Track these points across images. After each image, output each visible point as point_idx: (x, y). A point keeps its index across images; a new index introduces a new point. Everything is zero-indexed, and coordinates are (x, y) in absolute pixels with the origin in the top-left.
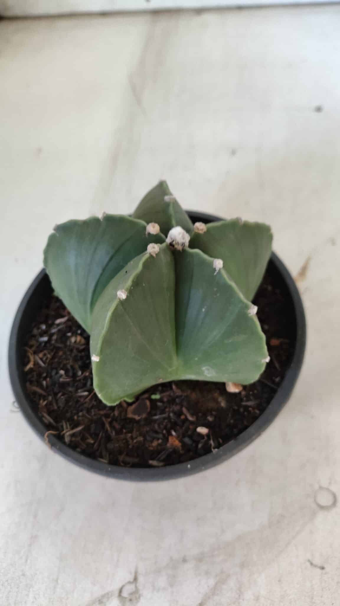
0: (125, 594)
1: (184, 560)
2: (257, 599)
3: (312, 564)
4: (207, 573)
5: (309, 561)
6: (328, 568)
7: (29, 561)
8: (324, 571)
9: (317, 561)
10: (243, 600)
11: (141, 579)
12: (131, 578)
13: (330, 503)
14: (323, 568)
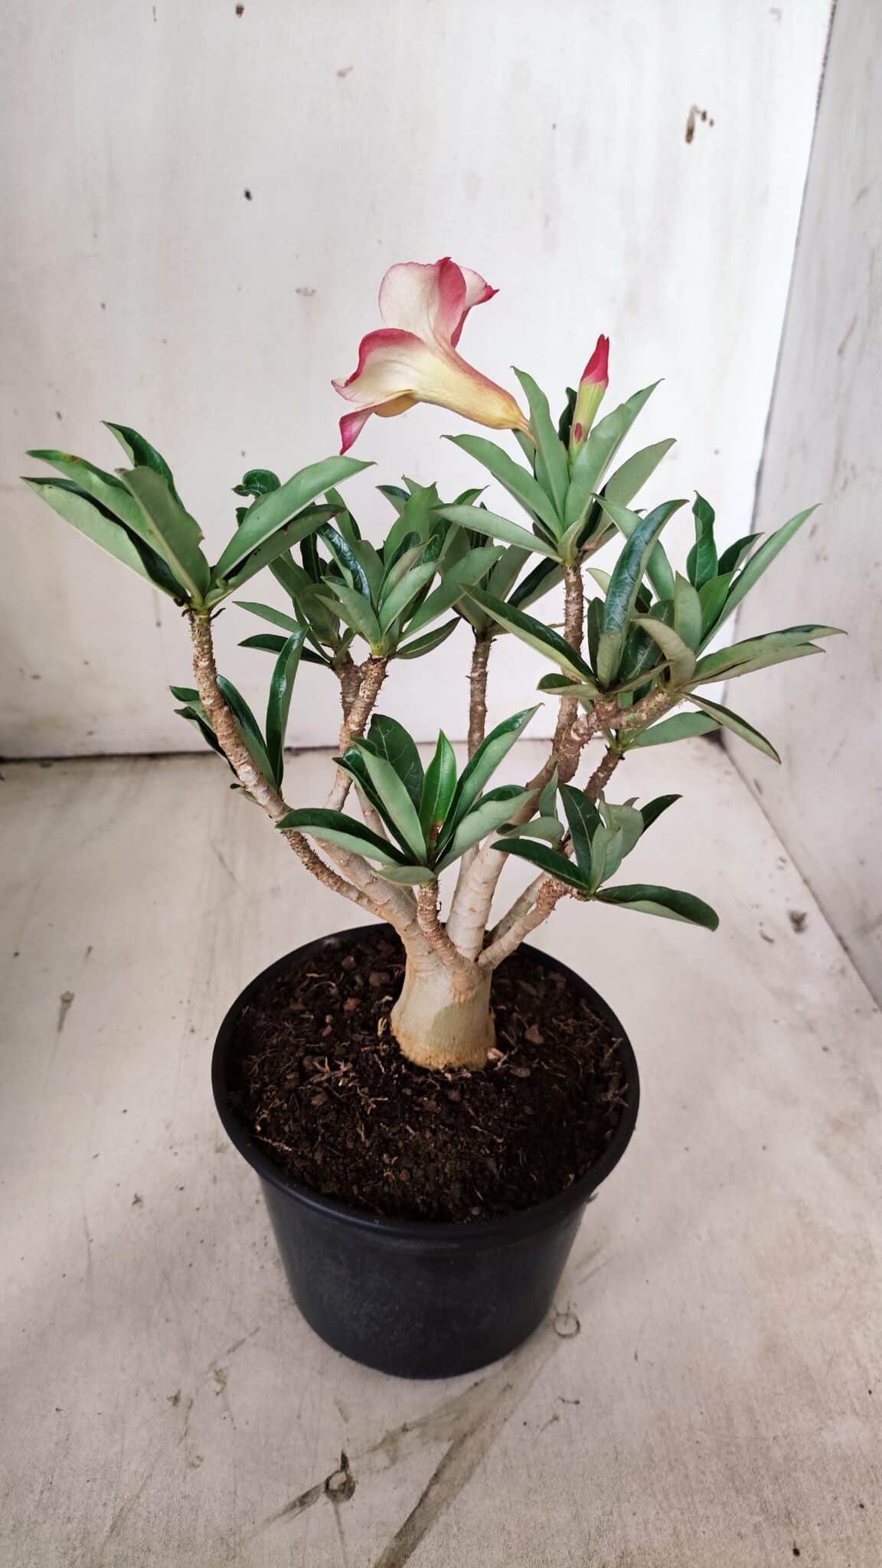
0: (334, 1485)
1: (405, 1429)
2: (505, 1453)
3: (563, 1401)
4: (436, 1438)
5: (560, 1398)
6: (582, 1403)
7: (188, 1479)
8: (579, 1405)
9: (570, 1397)
10: (489, 1458)
11: (352, 1465)
12: (338, 1465)
13: (575, 1328)
14: (577, 1402)
